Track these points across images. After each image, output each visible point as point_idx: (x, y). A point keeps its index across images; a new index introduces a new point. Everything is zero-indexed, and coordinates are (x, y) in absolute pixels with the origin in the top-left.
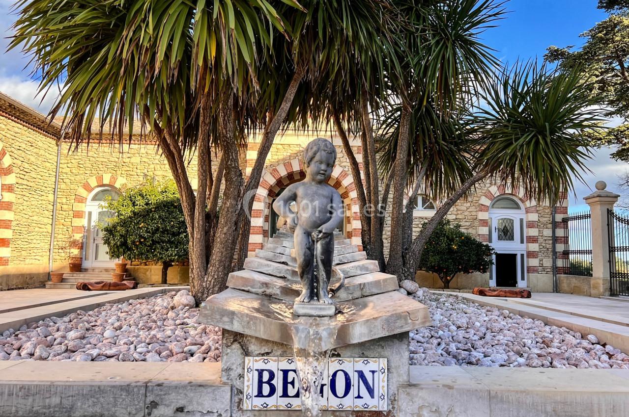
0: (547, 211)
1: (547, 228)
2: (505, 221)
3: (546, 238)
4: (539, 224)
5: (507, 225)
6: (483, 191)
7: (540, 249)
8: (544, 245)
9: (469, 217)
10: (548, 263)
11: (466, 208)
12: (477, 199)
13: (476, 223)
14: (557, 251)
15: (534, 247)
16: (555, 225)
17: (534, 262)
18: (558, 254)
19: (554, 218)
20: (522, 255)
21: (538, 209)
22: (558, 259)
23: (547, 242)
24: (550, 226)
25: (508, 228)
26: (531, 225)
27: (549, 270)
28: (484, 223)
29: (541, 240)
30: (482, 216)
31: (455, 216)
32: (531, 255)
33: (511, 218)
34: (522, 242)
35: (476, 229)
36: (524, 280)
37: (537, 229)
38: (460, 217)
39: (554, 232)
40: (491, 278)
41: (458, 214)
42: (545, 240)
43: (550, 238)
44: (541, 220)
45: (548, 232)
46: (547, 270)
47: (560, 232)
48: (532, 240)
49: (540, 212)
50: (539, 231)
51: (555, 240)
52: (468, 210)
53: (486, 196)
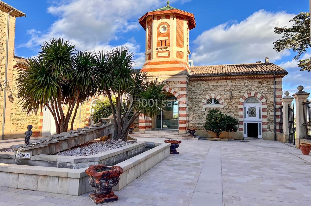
0: (272, 104)
1: (272, 111)
2: (252, 109)
3: (271, 116)
4: (268, 110)
5: (253, 110)
6: (241, 96)
7: (268, 121)
8: (270, 119)
9: (235, 107)
10: (272, 127)
11: (233, 104)
12: (238, 99)
13: (238, 110)
14: (276, 122)
15: (265, 120)
16: (275, 110)
17: (265, 127)
18: (277, 123)
19: (275, 107)
20: (260, 124)
21: (267, 103)
22: (277, 126)
23: (271, 118)
24: (273, 110)
25: (254, 111)
26: (264, 110)
27: (273, 130)
28: (241, 110)
29: (268, 117)
30: (241, 107)
31: (228, 107)
32: (264, 123)
33: (255, 107)
34: (260, 118)
35: (238, 112)
36: (261, 135)
37: (267, 112)
38: (231, 108)
39: (275, 113)
40: (245, 133)
41: (229, 106)
42: (271, 117)
43: (273, 116)
44: (269, 108)
45: (272, 113)
46: (272, 130)
47: (278, 113)
48: (264, 117)
49: (268, 104)
50: (268, 113)
51: (275, 117)
52: (234, 104)
53: (242, 98)
